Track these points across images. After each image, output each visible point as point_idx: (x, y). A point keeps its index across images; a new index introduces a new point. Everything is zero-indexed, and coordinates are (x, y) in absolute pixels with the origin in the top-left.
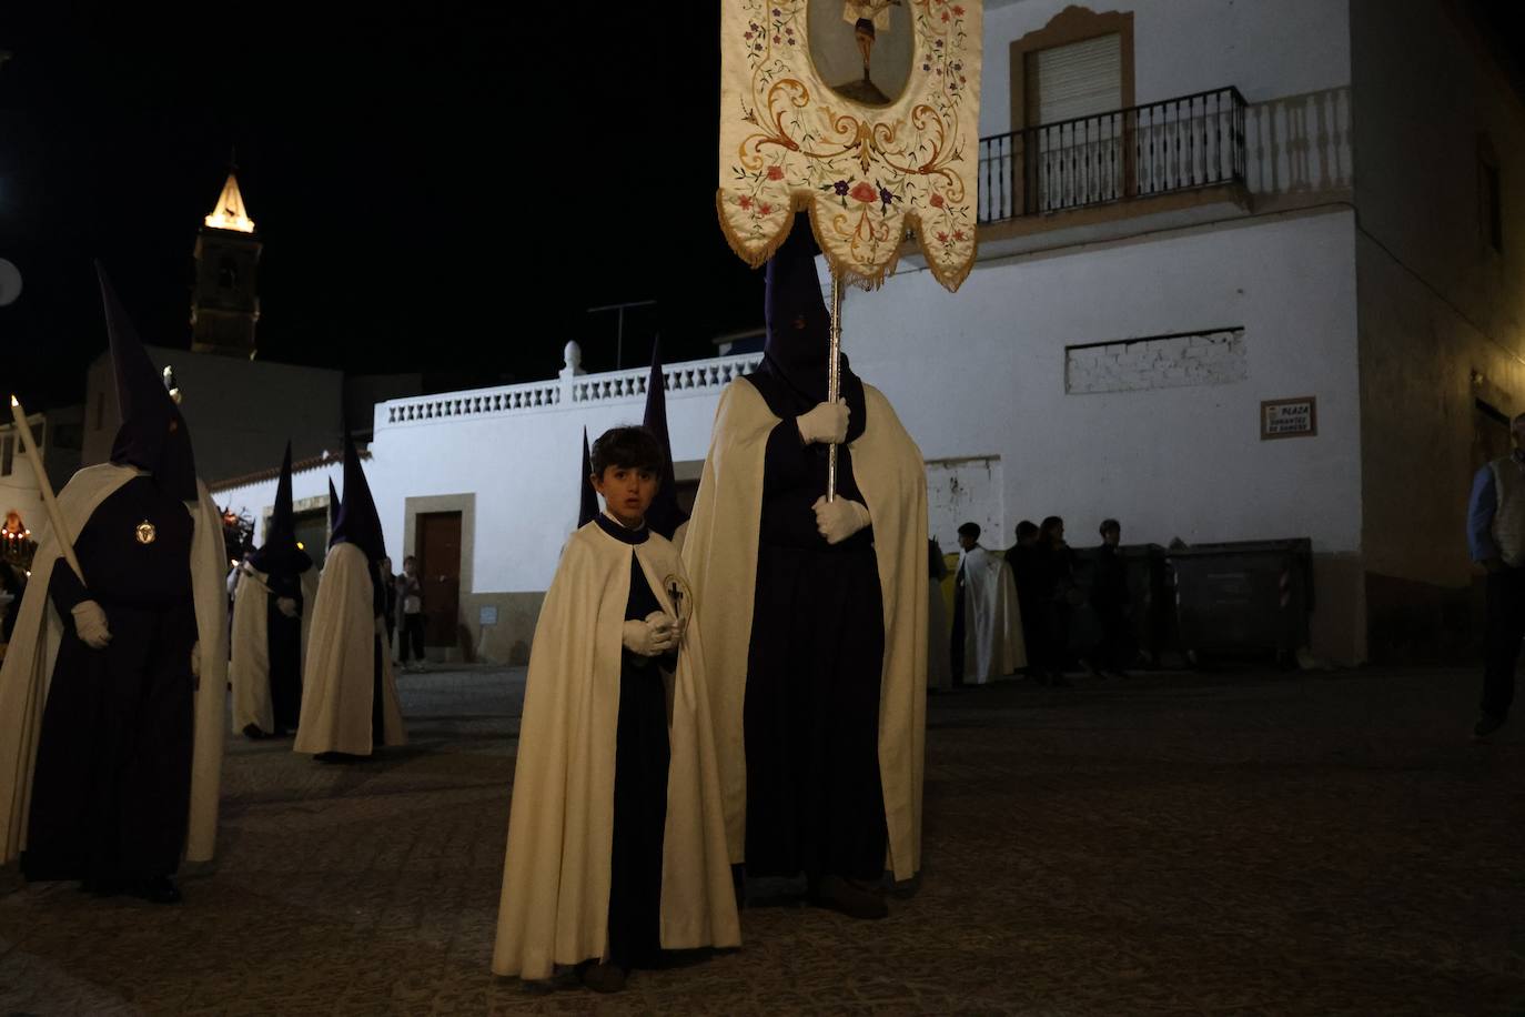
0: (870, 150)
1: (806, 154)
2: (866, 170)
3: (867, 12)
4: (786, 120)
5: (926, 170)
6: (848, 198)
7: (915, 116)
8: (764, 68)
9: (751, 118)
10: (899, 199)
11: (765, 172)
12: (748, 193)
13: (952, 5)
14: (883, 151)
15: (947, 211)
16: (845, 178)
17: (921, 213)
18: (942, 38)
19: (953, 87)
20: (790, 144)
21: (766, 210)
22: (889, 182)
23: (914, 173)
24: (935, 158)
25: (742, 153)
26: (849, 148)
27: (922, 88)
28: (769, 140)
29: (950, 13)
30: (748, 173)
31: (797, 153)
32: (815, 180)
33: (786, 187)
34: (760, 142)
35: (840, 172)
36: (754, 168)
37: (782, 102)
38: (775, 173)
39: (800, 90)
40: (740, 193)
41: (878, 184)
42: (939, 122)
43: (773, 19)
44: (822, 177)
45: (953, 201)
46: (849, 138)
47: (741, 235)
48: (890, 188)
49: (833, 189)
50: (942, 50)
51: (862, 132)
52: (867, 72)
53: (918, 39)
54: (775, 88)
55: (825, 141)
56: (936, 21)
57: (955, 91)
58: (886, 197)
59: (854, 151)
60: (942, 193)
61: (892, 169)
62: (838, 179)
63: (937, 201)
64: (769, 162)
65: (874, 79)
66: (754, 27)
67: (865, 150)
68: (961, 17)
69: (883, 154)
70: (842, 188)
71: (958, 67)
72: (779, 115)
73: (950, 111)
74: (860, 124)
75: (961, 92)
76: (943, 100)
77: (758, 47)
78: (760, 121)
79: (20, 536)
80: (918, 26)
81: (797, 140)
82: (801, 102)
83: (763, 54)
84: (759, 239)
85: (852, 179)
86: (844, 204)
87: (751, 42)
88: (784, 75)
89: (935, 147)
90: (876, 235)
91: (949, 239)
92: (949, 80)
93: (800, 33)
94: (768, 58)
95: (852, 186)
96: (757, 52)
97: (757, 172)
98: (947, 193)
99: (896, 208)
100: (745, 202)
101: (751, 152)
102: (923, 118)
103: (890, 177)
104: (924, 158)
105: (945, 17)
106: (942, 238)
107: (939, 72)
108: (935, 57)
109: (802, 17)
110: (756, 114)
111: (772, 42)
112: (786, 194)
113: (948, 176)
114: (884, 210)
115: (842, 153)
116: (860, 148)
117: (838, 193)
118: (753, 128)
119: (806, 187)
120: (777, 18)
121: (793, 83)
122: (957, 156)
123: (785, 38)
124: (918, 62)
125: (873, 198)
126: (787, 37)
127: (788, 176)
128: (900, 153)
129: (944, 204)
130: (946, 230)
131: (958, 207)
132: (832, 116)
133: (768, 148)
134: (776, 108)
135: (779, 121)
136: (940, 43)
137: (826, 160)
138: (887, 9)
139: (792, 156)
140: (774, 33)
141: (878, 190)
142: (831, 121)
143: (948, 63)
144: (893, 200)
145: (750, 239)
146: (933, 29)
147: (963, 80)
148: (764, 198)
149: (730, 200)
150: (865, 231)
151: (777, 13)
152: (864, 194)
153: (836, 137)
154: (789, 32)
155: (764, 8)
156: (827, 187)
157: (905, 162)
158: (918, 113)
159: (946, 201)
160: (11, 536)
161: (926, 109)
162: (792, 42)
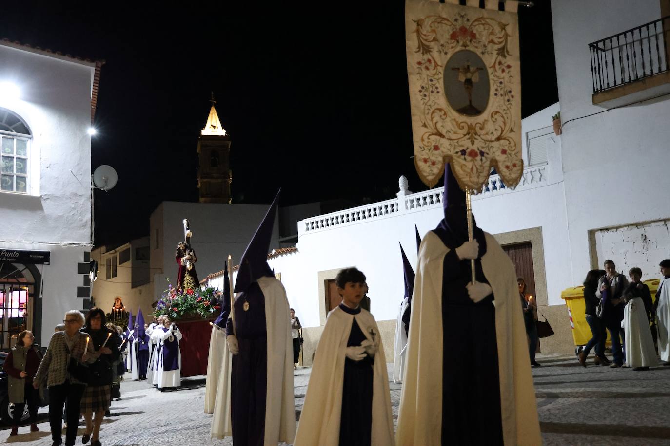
0: (474, 135)
1: (448, 139)
2: (473, 144)
3: (469, 76)
4: (439, 125)
5: (498, 139)
6: (466, 157)
7: (492, 117)
8: (428, 104)
9: (425, 125)
10: (487, 154)
11: (433, 148)
12: (426, 157)
13: (506, 65)
14: (479, 134)
15: (509, 156)
16: (464, 148)
17: (498, 158)
18: (502, 80)
19: (508, 101)
20: (441, 135)
21: (434, 163)
22: (483, 147)
23: (493, 141)
24: (502, 134)
25: (423, 140)
26: (465, 135)
27: (494, 103)
28: (433, 134)
29: (505, 69)
30: (426, 148)
31: (444, 139)
32: (452, 149)
33: (441, 153)
34: (430, 135)
35: (462, 146)
36: (428, 146)
37: (437, 118)
38: (436, 148)
39: (443, 112)
40: (423, 157)
41: (478, 149)
42: (503, 117)
43: (430, 83)
44: (455, 148)
45: (511, 151)
46: (465, 131)
47: (425, 174)
48: (483, 150)
49: (460, 153)
50: (502, 85)
51: (471, 127)
52: (470, 101)
53: (492, 82)
54: (433, 112)
55: (455, 133)
56: (499, 73)
57: (509, 103)
58: (482, 154)
59: (467, 137)
60: (506, 148)
61: (483, 141)
62: (462, 148)
63: (504, 152)
64: (434, 143)
65: (473, 104)
66: (423, 87)
67: (472, 136)
68: (510, 69)
69: (479, 136)
70: (463, 152)
71: (510, 92)
72: (436, 123)
73: (508, 112)
74: (469, 124)
75: (512, 103)
76: (505, 107)
77: (425, 96)
78: (428, 126)
79: (121, 310)
80: (491, 77)
81: (444, 132)
82: (444, 117)
83: (427, 98)
84: (432, 175)
85: (467, 148)
86: (465, 159)
87: (422, 94)
88: (436, 106)
89: (502, 128)
90: (479, 171)
91: (510, 167)
92: (506, 98)
93: (441, 89)
94: (429, 100)
95: (468, 151)
96: (424, 98)
97: (429, 148)
98: (508, 147)
99: (486, 158)
100: (425, 161)
101: (426, 140)
102: (496, 117)
103: (483, 145)
104: (497, 134)
105: (503, 71)
106: (507, 167)
107: (502, 95)
108: (499, 89)
109: (442, 81)
110: (426, 124)
111: (430, 92)
112: (441, 156)
113: (508, 140)
114: (481, 160)
115: (462, 138)
116: (470, 135)
117: (462, 155)
118: (425, 130)
119: (449, 153)
120: (432, 83)
121: (440, 110)
122: (512, 131)
123: (435, 91)
124: (492, 92)
125: (476, 155)
126: (436, 90)
127: (442, 149)
128: (487, 134)
129: (507, 153)
130: (509, 164)
131: (513, 153)
132: (457, 122)
133: (433, 137)
134: (435, 120)
135: (436, 126)
136: (501, 83)
137: (456, 141)
138: (477, 72)
139: (443, 140)
140: (431, 89)
141: (479, 152)
142: (457, 124)
143: (505, 91)
144: (485, 155)
145: (428, 176)
146: (498, 77)
147: (513, 97)
148: (433, 158)
149: (420, 160)
150: (475, 169)
151: (431, 80)
152: (473, 154)
153: (460, 131)
154: (437, 88)
155: (426, 79)
156: (457, 153)
157: (489, 137)
158: (493, 115)
159: (508, 151)
160: (117, 310)
161: (497, 113)
162: (438, 92)
